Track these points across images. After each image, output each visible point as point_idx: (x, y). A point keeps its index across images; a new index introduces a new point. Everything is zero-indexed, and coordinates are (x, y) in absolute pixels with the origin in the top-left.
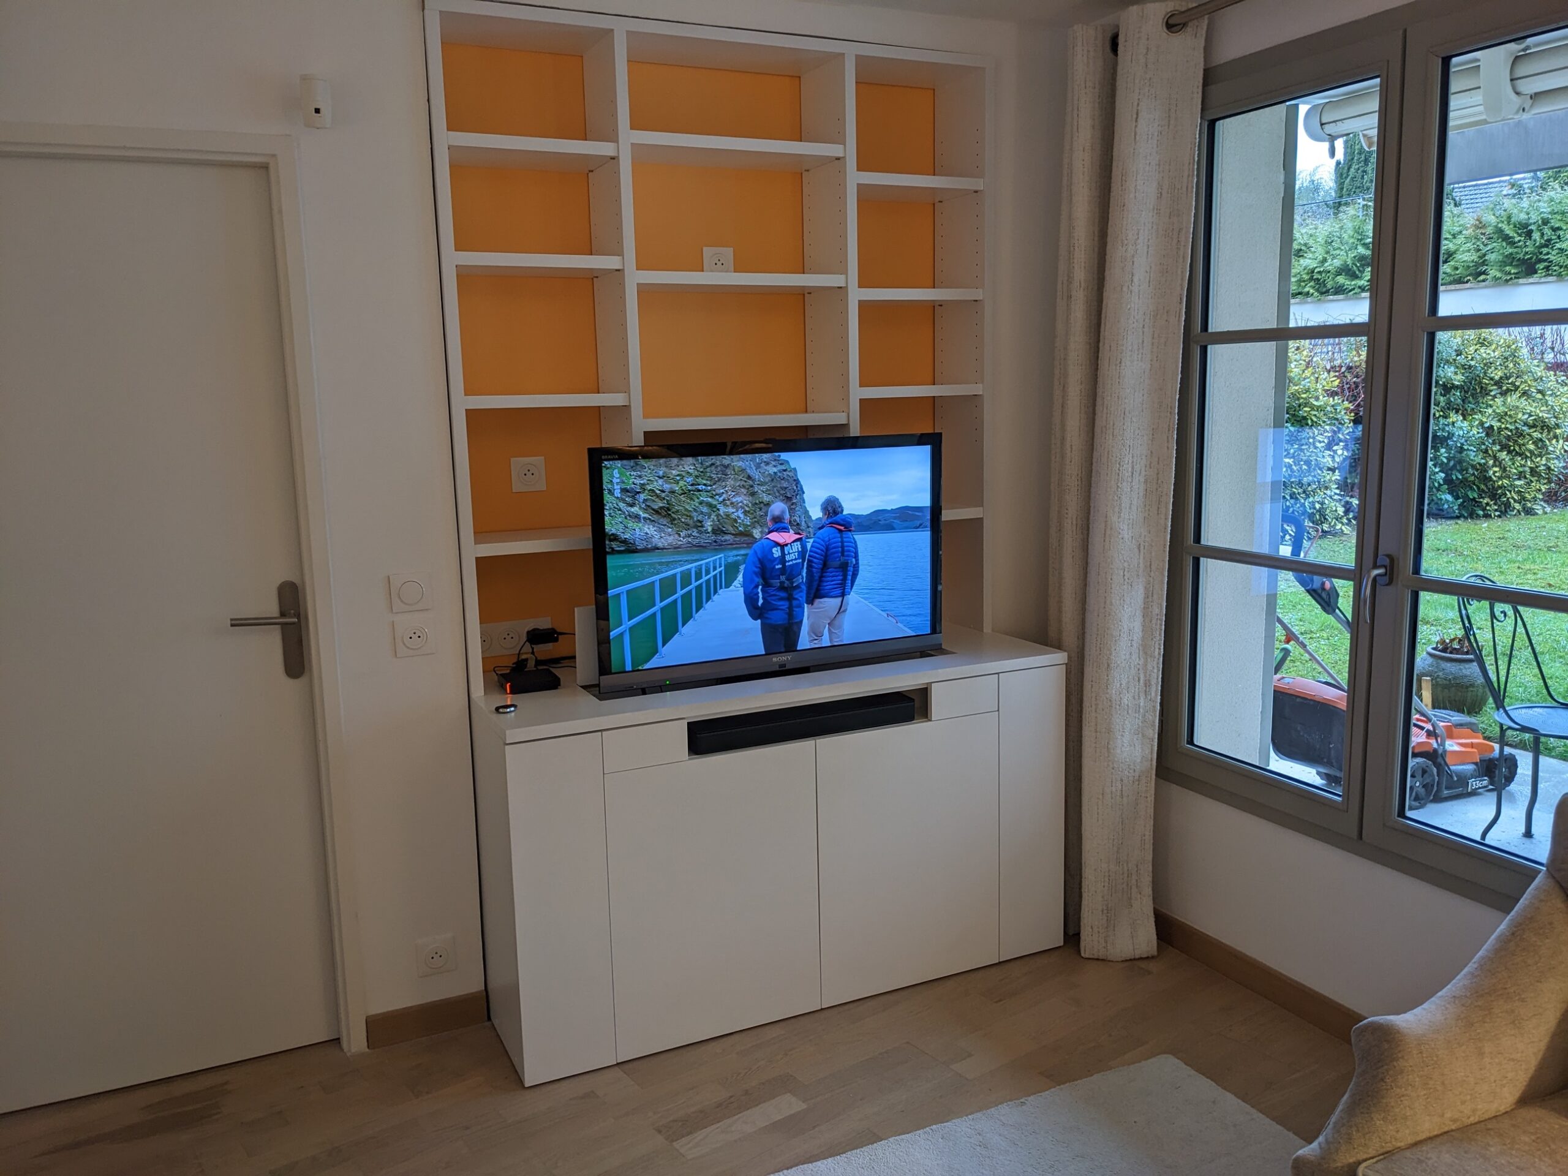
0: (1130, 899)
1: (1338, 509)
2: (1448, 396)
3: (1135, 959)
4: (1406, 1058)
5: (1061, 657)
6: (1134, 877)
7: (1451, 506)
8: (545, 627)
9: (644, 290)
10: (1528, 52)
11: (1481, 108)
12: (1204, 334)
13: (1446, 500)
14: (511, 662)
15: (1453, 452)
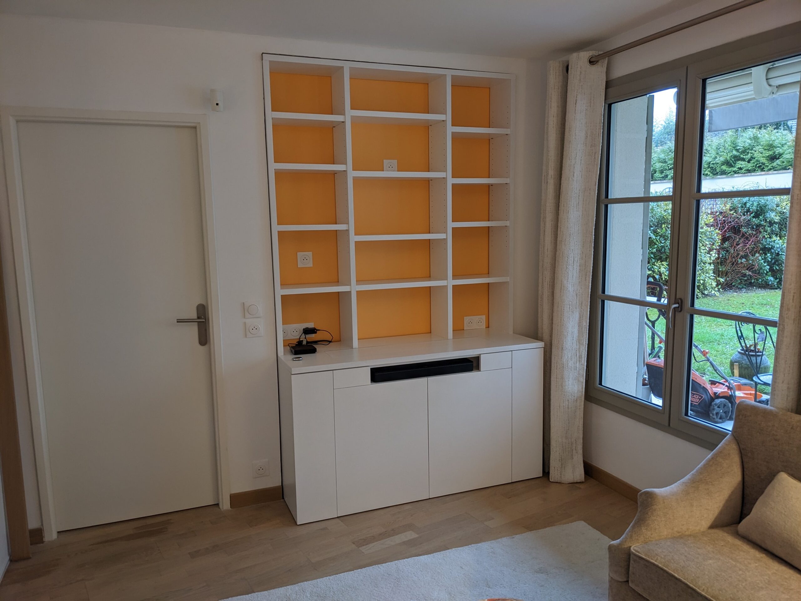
0: (572, 455)
1: (713, 283)
2: (772, 227)
3: (574, 483)
4: (657, 504)
5: (541, 344)
6: (574, 445)
7: (773, 283)
8: (311, 327)
9: (355, 179)
10: (774, 66)
11: (753, 92)
12: (606, 199)
13: (770, 280)
14: (295, 342)
15: (774, 255)
